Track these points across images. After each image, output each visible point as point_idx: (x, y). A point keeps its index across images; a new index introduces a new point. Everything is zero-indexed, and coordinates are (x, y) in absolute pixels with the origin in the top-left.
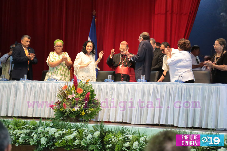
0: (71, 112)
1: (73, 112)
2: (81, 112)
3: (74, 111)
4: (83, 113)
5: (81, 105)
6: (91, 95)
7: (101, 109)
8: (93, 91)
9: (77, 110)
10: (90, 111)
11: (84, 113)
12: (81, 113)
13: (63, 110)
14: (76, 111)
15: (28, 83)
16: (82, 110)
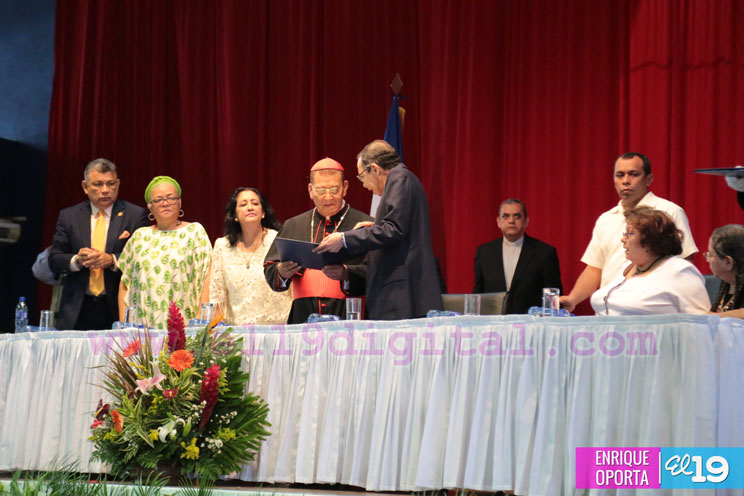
0: (143, 447)
1: (152, 446)
2: (183, 444)
3: (155, 442)
4: (193, 450)
5: (185, 419)
6: (230, 377)
7: (269, 434)
8: (235, 364)
9: (168, 437)
10: (219, 443)
11: (197, 450)
12: (184, 451)
13: (116, 439)
14: (163, 440)
15: (46, 342)
16: (188, 440)
